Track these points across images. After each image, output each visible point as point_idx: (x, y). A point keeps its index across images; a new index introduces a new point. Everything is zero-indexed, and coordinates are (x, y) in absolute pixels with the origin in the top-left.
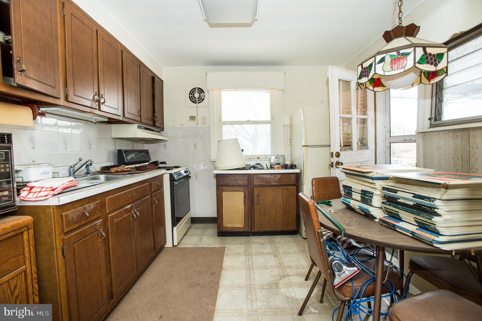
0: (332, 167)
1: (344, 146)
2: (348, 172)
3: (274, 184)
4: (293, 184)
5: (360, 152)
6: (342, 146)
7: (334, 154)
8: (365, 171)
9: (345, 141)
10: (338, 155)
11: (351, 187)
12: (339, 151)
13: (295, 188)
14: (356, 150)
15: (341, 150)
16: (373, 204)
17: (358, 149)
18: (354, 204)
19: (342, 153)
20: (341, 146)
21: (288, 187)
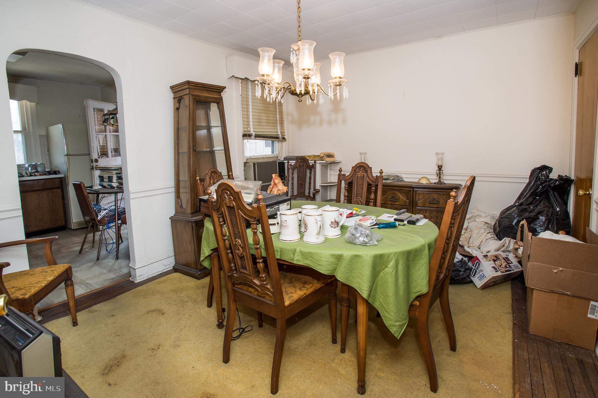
0: (93, 169)
1: (101, 155)
2: (101, 169)
3: (38, 188)
4: (58, 186)
5: (114, 158)
6: (100, 154)
7: (94, 160)
8: (108, 167)
9: (102, 150)
10: (96, 161)
11: (103, 176)
12: (97, 158)
13: (60, 190)
14: (111, 157)
15: (99, 157)
16: (113, 181)
17: (112, 157)
18: (105, 184)
19: (100, 160)
20: (98, 155)
21: (53, 190)
